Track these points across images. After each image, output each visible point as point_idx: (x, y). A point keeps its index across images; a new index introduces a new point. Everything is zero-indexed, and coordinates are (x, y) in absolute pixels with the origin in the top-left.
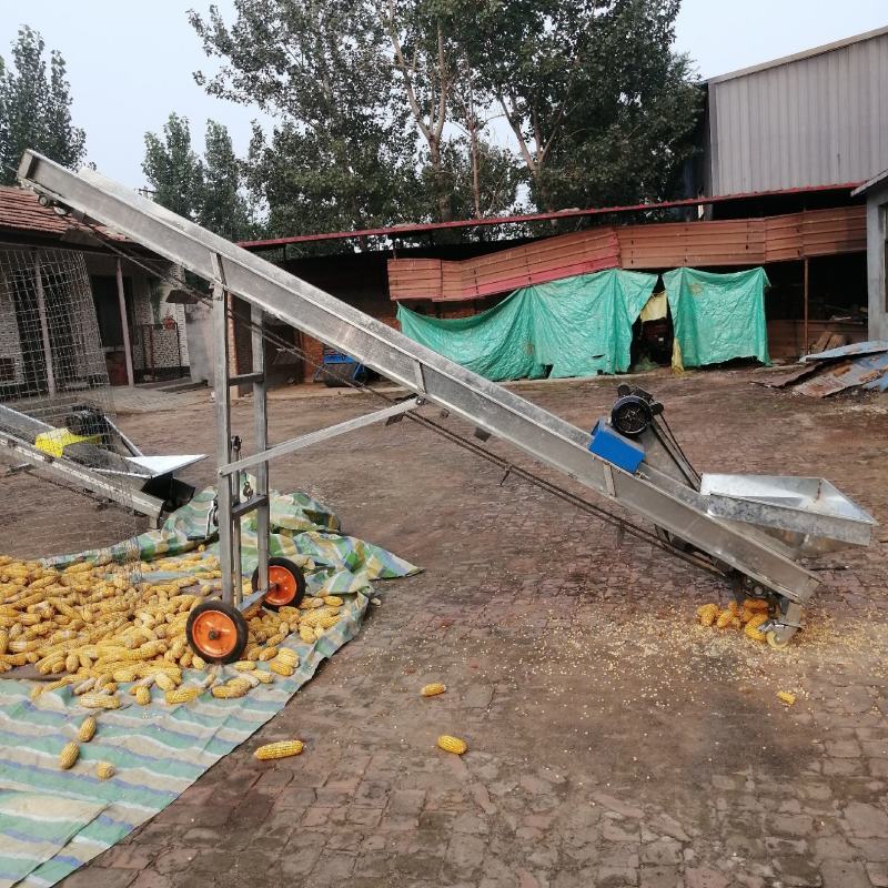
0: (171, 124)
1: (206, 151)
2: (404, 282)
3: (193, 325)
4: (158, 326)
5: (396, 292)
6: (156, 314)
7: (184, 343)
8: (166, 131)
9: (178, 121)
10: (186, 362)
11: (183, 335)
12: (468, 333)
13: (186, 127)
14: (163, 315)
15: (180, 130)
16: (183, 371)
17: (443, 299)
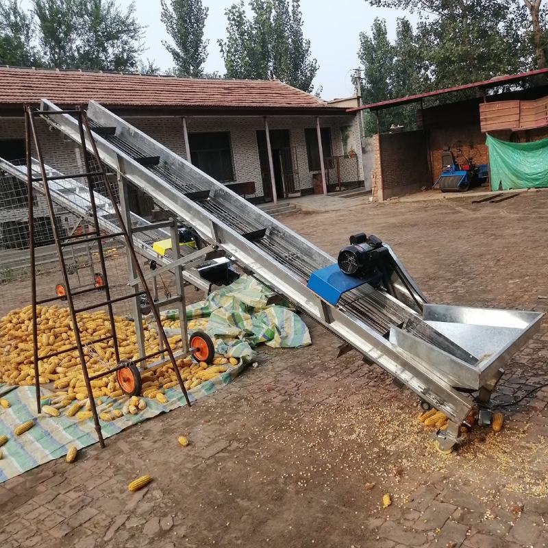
0: (375, 25)
1: (397, 39)
2: (491, 119)
3: (366, 155)
4: (346, 157)
5: (485, 126)
6: (345, 149)
7: (361, 166)
8: (372, 30)
9: (380, 22)
10: (362, 178)
11: (360, 161)
12: (540, 152)
13: (384, 25)
14: (349, 149)
15: (380, 28)
16: (360, 184)
17: (520, 129)
